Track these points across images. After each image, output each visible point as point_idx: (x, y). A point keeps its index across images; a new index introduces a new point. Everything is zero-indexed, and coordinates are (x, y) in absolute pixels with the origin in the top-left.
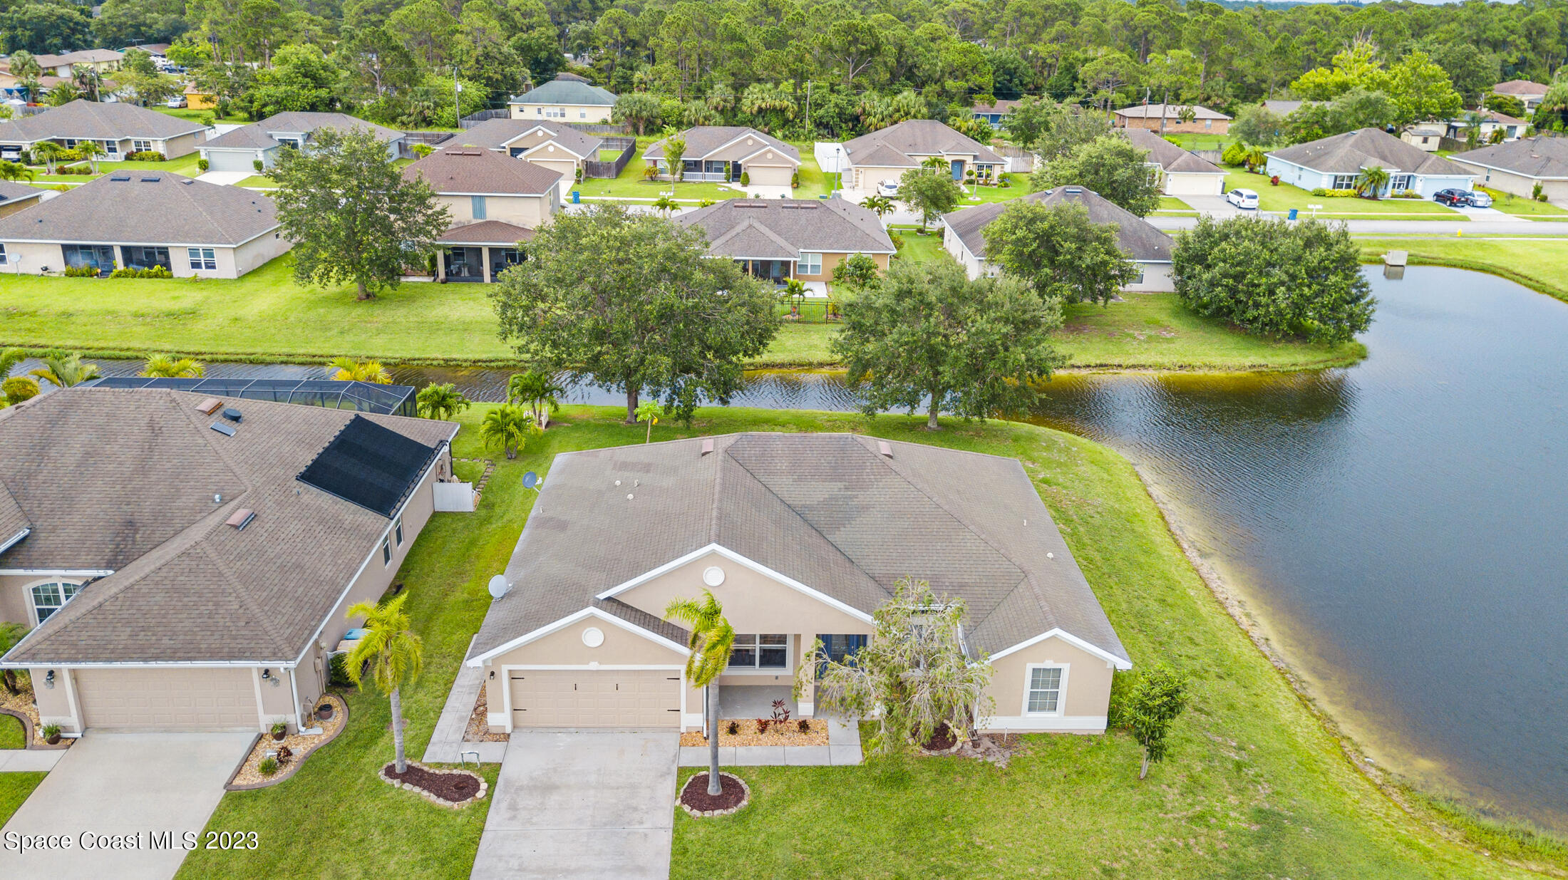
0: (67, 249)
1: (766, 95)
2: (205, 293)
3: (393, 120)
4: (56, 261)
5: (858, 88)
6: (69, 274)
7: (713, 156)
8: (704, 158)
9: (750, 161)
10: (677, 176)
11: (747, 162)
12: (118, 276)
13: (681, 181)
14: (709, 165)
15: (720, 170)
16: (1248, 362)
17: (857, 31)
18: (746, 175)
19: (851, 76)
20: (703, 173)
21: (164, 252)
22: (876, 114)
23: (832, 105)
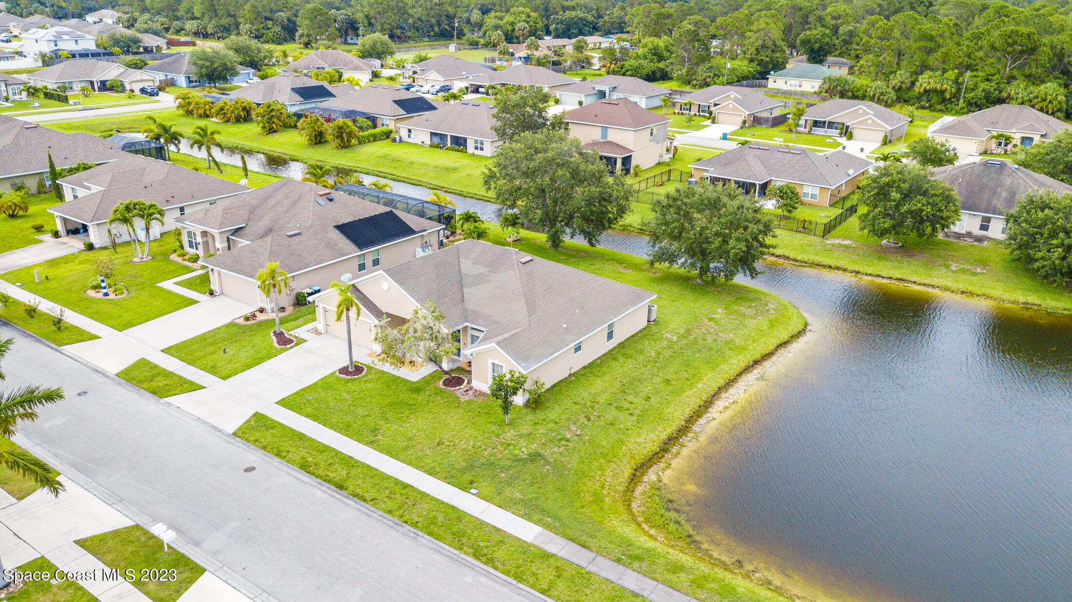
0: (432, 134)
1: (931, 80)
2: (469, 162)
3: (689, 83)
4: (427, 140)
5: (1011, 79)
6: (431, 146)
7: (834, 118)
8: (827, 119)
9: (855, 124)
10: (807, 130)
11: (852, 124)
12: (447, 149)
13: (809, 133)
14: (831, 125)
15: (836, 128)
16: (1022, 299)
17: (1018, 36)
18: (851, 133)
19: (1008, 69)
20: (826, 129)
21: (465, 140)
22: (1017, 98)
23: (980, 90)
